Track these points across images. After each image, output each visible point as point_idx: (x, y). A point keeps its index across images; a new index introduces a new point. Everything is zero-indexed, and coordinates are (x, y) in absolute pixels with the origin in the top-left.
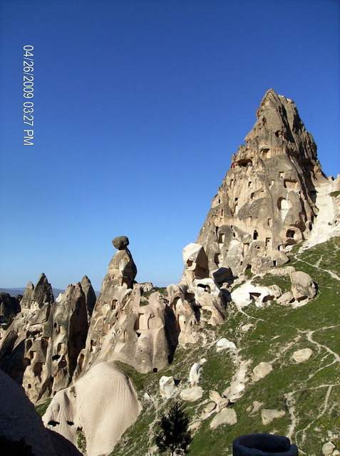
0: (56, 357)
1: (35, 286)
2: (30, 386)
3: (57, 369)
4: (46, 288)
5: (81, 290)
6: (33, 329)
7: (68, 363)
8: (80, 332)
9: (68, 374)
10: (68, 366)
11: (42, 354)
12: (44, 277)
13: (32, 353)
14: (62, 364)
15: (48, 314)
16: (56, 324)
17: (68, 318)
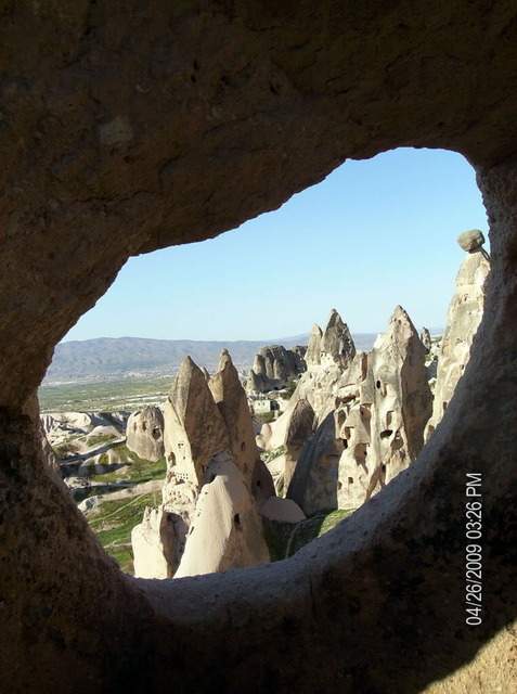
0: (387, 433)
1: (324, 330)
2: (351, 480)
3: (390, 451)
4: (340, 331)
5: (412, 327)
6: (344, 393)
7: (405, 441)
8: (418, 391)
9: (408, 458)
10: (405, 447)
11: (364, 430)
12: (335, 314)
13: (347, 430)
14: (397, 444)
15: (364, 369)
16: (379, 382)
17: (396, 371)
